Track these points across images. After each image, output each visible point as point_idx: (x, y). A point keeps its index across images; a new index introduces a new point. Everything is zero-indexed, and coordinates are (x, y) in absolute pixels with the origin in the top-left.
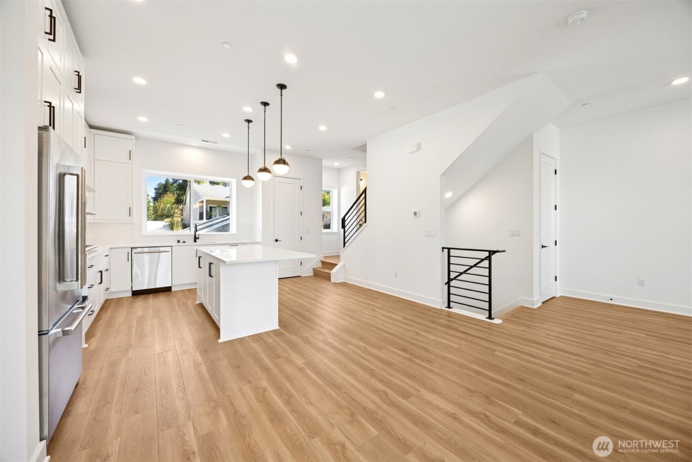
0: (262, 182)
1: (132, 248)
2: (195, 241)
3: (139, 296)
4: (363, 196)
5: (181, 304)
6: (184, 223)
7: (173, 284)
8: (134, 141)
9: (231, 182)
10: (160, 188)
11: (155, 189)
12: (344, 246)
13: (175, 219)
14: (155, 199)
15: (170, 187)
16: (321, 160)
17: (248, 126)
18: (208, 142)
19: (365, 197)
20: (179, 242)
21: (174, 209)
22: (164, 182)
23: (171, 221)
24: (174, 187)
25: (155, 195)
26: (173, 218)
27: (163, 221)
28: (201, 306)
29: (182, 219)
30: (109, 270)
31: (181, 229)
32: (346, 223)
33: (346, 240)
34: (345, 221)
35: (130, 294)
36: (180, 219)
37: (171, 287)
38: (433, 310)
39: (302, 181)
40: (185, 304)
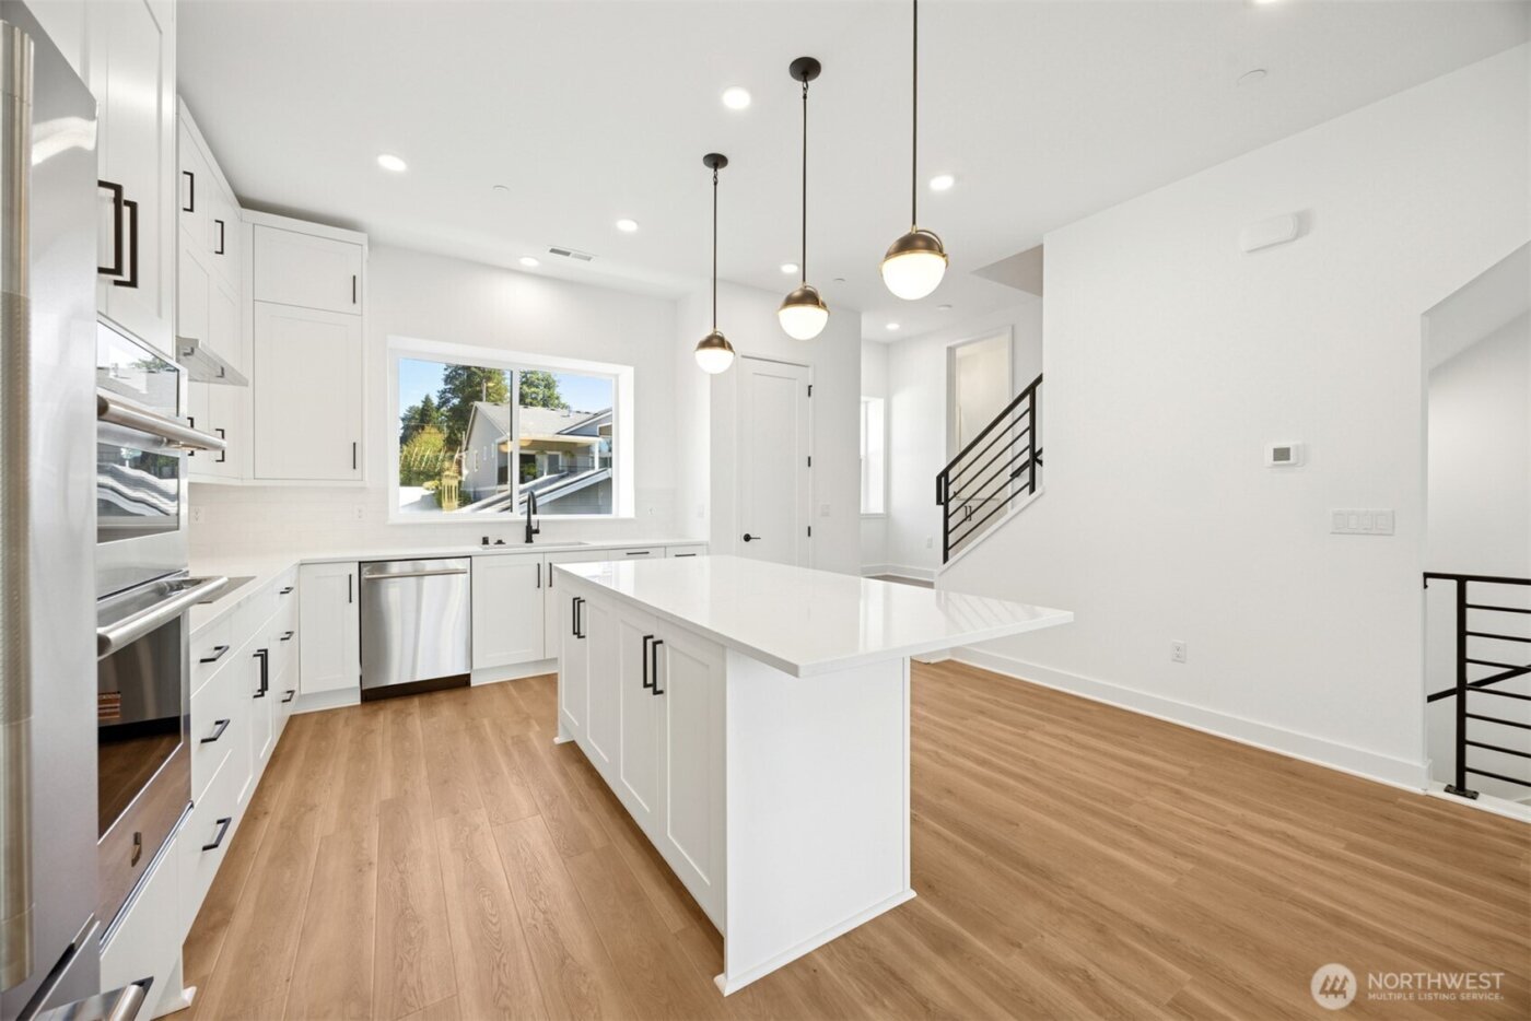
0: (712, 375)
1: (360, 563)
2: (529, 540)
3: (382, 704)
4: (1026, 403)
5: (509, 742)
6: (465, 492)
7: (475, 667)
8: (366, 248)
9: (617, 376)
10: (413, 418)
11: (403, 420)
12: (946, 559)
13: (445, 482)
14: (404, 440)
15: (435, 414)
16: (857, 314)
17: (715, 177)
18: (567, 254)
19: (1032, 410)
20: (485, 541)
21: (443, 461)
22: (420, 405)
23: (437, 487)
24: (442, 415)
25: (402, 431)
26: (440, 480)
27: (420, 485)
28: (573, 751)
29: (460, 482)
30: (294, 637)
31: (456, 502)
32: (952, 489)
33: (952, 539)
34: (947, 484)
35: (356, 700)
36: (455, 483)
37: (468, 676)
38: (1400, 800)
39: (810, 370)
40: (521, 743)
